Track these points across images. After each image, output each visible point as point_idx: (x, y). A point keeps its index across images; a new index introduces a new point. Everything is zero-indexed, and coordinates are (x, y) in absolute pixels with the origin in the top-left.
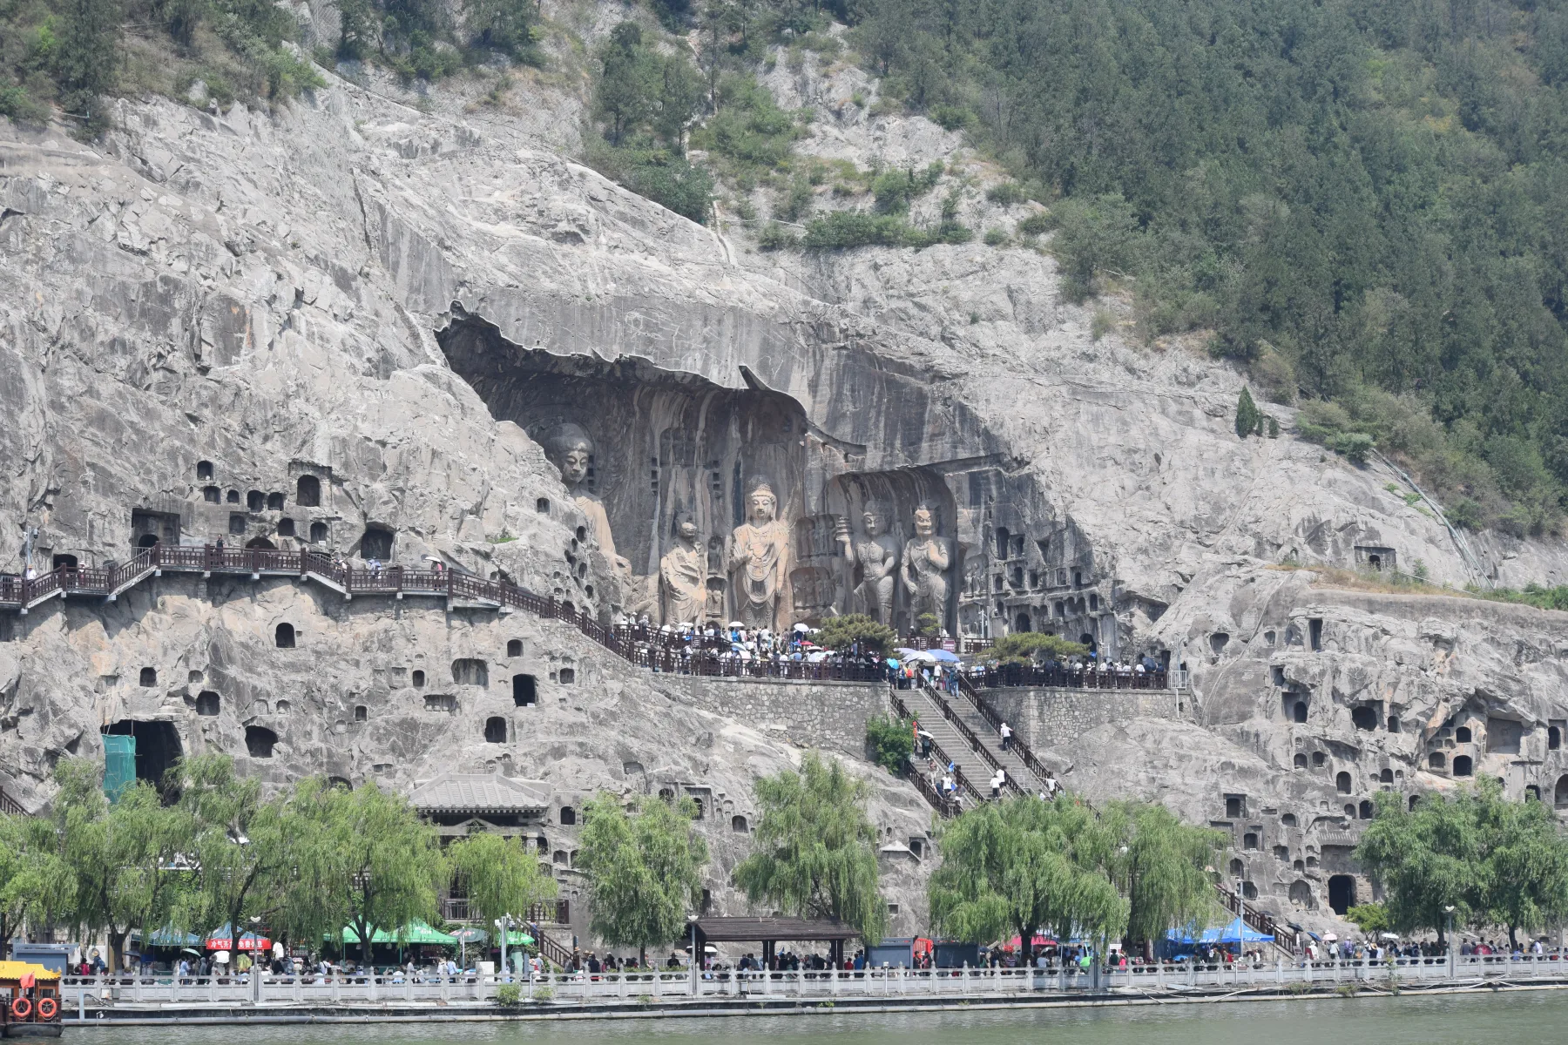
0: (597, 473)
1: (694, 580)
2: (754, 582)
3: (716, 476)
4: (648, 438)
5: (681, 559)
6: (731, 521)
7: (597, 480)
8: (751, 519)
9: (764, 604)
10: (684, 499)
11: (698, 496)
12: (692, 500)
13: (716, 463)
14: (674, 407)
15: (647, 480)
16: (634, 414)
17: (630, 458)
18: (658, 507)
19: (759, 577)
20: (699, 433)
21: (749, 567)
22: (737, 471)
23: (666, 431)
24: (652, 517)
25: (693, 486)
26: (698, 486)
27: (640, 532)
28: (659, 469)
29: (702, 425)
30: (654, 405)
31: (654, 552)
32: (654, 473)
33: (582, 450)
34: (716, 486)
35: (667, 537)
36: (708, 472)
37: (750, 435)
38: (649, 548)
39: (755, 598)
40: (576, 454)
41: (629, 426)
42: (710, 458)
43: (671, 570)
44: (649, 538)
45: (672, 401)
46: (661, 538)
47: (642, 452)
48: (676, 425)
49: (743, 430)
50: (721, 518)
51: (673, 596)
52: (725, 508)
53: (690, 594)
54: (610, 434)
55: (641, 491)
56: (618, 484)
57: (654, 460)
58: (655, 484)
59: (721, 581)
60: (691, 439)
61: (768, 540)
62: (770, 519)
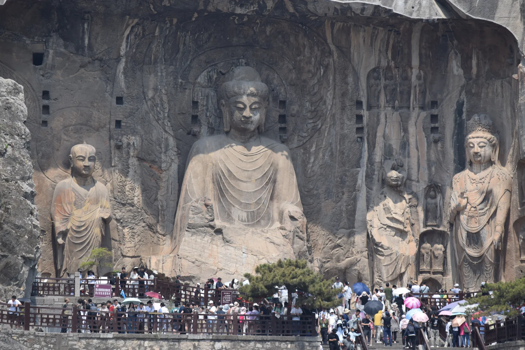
0: (289, 119)
1: (402, 234)
2: (469, 234)
3: (434, 118)
4: (350, 79)
5: (387, 210)
6: (452, 167)
7: (290, 128)
8: (471, 164)
9: (481, 258)
10: (395, 144)
11: (412, 141)
12: (404, 145)
13: (434, 104)
14: (378, 44)
15: (350, 126)
16: (330, 53)
17: (329, 102)
18: (366, 155)
19: (474, 227)
20: (415, 72)
21: (463, 218)
22: (459, 112)
23: (374, 70)
24: (358, 166)
25: (406, 130)
26: (412, 130)
27: (343, 182)
28: (365, 113)
29: (415, 62)
30: (354, 43)
31: (361, 203)
32: (359, 118)
33: (252, 95)
34: (434, 130)
35: (376, 187)
36: (424, 114)
37: (474, 70)
38: (355, 200)
39: (472, 252)
40: (245, 99)
41: (326, 67)
42: (429, 98)
43: (376, 223)
44: (354, 189)
45: (373, 37)
46: (369, 187)
47: (344, 95)
48: (384, 63)
49: (466, 66)
50: (440, 164)
51: (377, 252)
52: (444, 153)
53: (395, 249)
54: (305, 76)
55: (343, 137)
56: (316, 130)
57: (359, 104)
58: (360, 130)
59: (442, 234)
60: (406, 79)
61: (485, 187)
62: (490, 163)
